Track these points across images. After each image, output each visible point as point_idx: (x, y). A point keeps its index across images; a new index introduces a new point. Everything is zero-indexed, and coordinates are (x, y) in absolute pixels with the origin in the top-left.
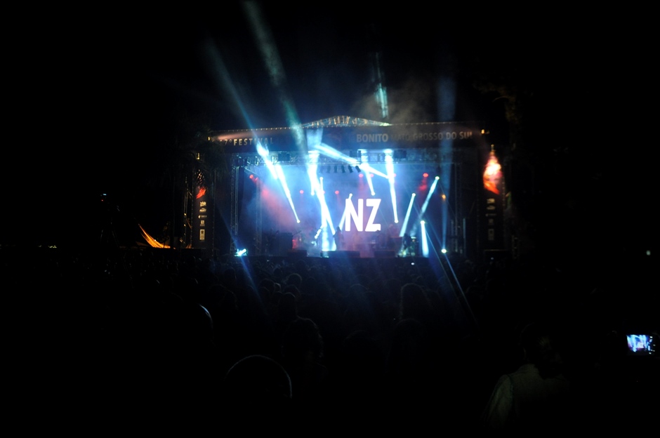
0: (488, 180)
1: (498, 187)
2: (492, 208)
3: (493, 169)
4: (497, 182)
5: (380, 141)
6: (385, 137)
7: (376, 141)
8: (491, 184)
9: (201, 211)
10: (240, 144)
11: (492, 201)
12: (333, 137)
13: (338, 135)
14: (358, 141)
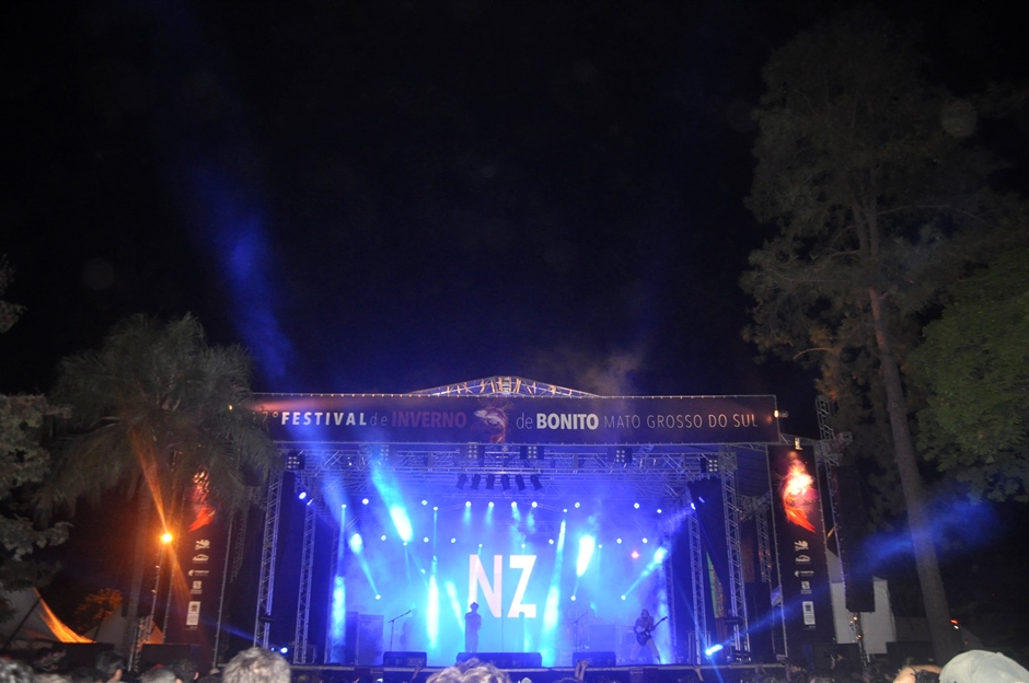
0: (792, 504)
1: (812, 517)
2: (805, 559)
3: (798, 484)
4: (808, 508)
5: (582, 427)
6: (592, 420)
7: (575, 427)
8: (798, 513)
10: (295, 423)
11: (804, 545)
12: (489, 417)
13: (500, 415)
14: (539, 426)
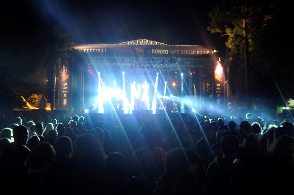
0: (217, 75)
2: (219, 89)
3: (219, 70)
4: (221, 76)
5: (164, 53)
6: (167, 51)
8: (218, 77)
9: (64, 88)
10: (87, 52)
11: (219, 85)
12: (139, 50)
13: (142, 49)
14: (153, 53)
